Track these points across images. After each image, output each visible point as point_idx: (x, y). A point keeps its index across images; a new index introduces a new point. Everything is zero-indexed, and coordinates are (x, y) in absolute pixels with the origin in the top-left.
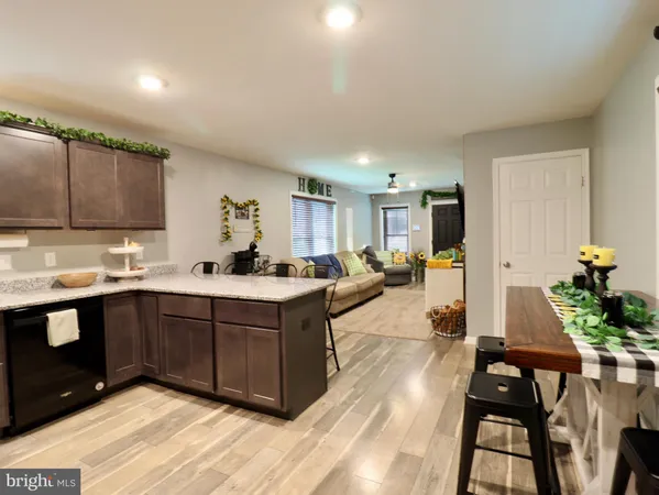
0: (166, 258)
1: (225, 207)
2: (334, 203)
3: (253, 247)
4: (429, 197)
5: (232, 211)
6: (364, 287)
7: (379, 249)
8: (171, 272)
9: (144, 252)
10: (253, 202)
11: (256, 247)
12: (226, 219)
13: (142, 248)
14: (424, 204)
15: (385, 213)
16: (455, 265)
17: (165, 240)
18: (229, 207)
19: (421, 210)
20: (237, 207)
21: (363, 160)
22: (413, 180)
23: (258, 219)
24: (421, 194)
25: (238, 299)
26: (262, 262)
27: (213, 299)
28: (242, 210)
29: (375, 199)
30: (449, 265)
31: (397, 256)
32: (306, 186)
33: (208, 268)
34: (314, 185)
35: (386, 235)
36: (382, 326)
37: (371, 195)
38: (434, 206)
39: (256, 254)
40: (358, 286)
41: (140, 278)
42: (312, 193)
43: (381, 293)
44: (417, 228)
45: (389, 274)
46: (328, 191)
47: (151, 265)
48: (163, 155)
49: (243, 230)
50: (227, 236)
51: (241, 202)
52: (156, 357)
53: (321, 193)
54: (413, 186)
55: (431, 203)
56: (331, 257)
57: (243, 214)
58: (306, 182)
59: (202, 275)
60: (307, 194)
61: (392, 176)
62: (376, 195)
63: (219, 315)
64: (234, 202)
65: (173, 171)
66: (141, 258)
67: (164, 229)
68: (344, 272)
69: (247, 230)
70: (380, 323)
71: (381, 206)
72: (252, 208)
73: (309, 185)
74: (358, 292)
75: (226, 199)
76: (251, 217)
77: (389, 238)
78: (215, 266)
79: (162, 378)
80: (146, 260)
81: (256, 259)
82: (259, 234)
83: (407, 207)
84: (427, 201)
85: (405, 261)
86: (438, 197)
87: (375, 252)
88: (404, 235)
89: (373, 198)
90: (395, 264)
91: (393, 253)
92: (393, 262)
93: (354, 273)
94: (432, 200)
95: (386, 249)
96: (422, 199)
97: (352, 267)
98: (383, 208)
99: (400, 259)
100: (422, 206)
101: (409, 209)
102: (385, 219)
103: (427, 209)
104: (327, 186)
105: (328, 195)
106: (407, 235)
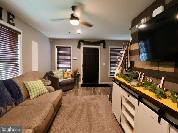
2: (20, 33)
4: (82, 43)
14: (79, 46)
15: (58, 50)
19: (78, 49)
24: (77, 43)
29: (53, 41)
31: (66, 73)
35: (58, 62)
37: (50, 39)
38: (84, 48)
46: (9, 19)
55: (83, 46)
62: (53, 39)
71: (56, 46)
77: (60, 63)
83: (70, 47)
84: (81, 45)
85: (71, 76)
86: (86, 43)
87: (53, 71)
88: (68, 62)
89: (52, 41)
90: (65, 78)
91: (64, 72)
92: (64, 77)
93: (36, 95)
94: (83, 45)
95: (58, 69)
96: (78, 44)
97: (35, 89)
98: (57, 47)
99: (68, 75)
100: (78, 47)
101: (71, 48)
102: (58, 53)
103: (80, 49)
104: (9, 14)
105: (9, 22)
106: (70, 62)
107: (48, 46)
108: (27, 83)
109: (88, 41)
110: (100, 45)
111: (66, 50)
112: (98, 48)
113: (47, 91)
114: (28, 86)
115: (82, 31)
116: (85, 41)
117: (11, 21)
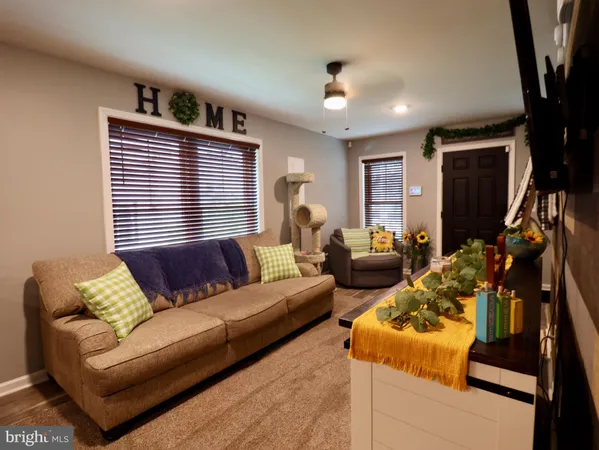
2: (258, 146)
4: (438, 140)
14: (429, 151)
19: (424, 160)
24: (422, 141)
29: (352, 147)
31: (378, 237)
32: (164, 104)
35: (369, 203)
37: (346, 142)
38: (445, 155)
44: (417, 191)
46: (235, 123)
55: (441, 149)
56: (227, 246)
58: (161, 95)
60: (168, 123)
61: (334, 67)
62: (354, 140)
68: (251, 274)
71: (361, 159)
73: (174, 105)
77: (374, 207)
83: (401, 158)
84: (434, 146)
85: (392, 246)
86: (453, 138)
87: (343, 230)
88: (396, 203)
89: (350, 145)
90: (373, 250)
91: (372, 233)
92: (371, 248)
93: (272, 276)
94: (443, 143)
95: (368, 223)
96: (425, 143)
97: (270, 264)
98: (363, 161)
99: (383, 243)
100: (425, 155)
101: (404, 160)
102: (368, 178)
103: (433, 159)
104: (235, 114)
105: (235, 130)
106: (401, 203)
107: (337, 164)
108: (259, 250)
109: (461, 127)
110: (511, 134)
111: (392, 167)
112: (504, 147)
113: (296, 271)
114: (260, 255)
115: (408, 106)
116: (449, 128)
117: (239, 127)
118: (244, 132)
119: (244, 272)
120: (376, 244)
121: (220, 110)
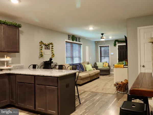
0: (19, 63)
1: (41, 45)
3: (51, 59)
5: (44, 47)
6: (91, 75)
7: (98, 62)
8: (21, 68)
9: (12, 60)
10: (51, 44)
11: (52, 60)
12: (41, 49)
13: (11, 59)
14: (115, 45)
15: (101, 48)
16: (125, 66)
17: (19, 57)
18: (42, 45)
20: (45, 45)
21: (91, 28)
22: (111, 36)
23: (53, 50)
25: (43, 76)
26: (54, 65)
27: (35, 76)
28: (47, 46)
29: (97, 43)
30: (123, 66)
32: (71, 38)
33: (34, 67)
34: (74, 38)
35: (101, 57)
36: (98, 89)
39: (52, 62)
40: (89, 74)
41: (10, 69)
42: (73, 40)
43: (98, 78)
44: (113, 54)
45: (102, 71)
46: (79, 40)
47: (14, 65)
48: (19, 26)
49: (47, 53)
50: (42, 56)
51: (47, 43)
52: (15, 98)
53: (76, 41)
54: (110, 38)
55: (118, 45)
56: (80, 64)
57: (47, 48)
58: (71, 36)
59: (32, 69)
60: (71, 41)
61: (102, 34)
62: (97, 42)
63: (37, 82)
64: (44, 43)
65: (22, 32)
66: (11, 63)
67: (19, 52)
68: (85, 70)
69: (49, 54)
70: (97, 88)
72: (51, 46)
73: (72, 38)
74: (89, 77)
75: (41, 42)
76: (50, 49)
78: (37, 66)
79: (16, 105)
80: (12, 63)
81: (52, 64)
82: (53, 55)
83: (109, 46)
84: (116, 44)
85: (108, 66)
86: (120, 42)
91: (103, 63)
93: (89, 70)
94: (118, 43)
95: (101, 61)
96: (114, 43)
97: (88, 68)
98: (100, 47)
99: (106, 65)
100: (114, 46)
101: (109, 47)
102: (101, 50)
103: (116, 47)
104: (79, 38)
105: (79, 41)
106: (109, 56)
108: (85, 65)
109: (122, 40)
111: (106, 48)
113: (93, 69)
116: (119, 40)
117: (80, 41)
118: (80, 42)
119: (84, 69)
120: (104, 66)
121: (77, 38)
